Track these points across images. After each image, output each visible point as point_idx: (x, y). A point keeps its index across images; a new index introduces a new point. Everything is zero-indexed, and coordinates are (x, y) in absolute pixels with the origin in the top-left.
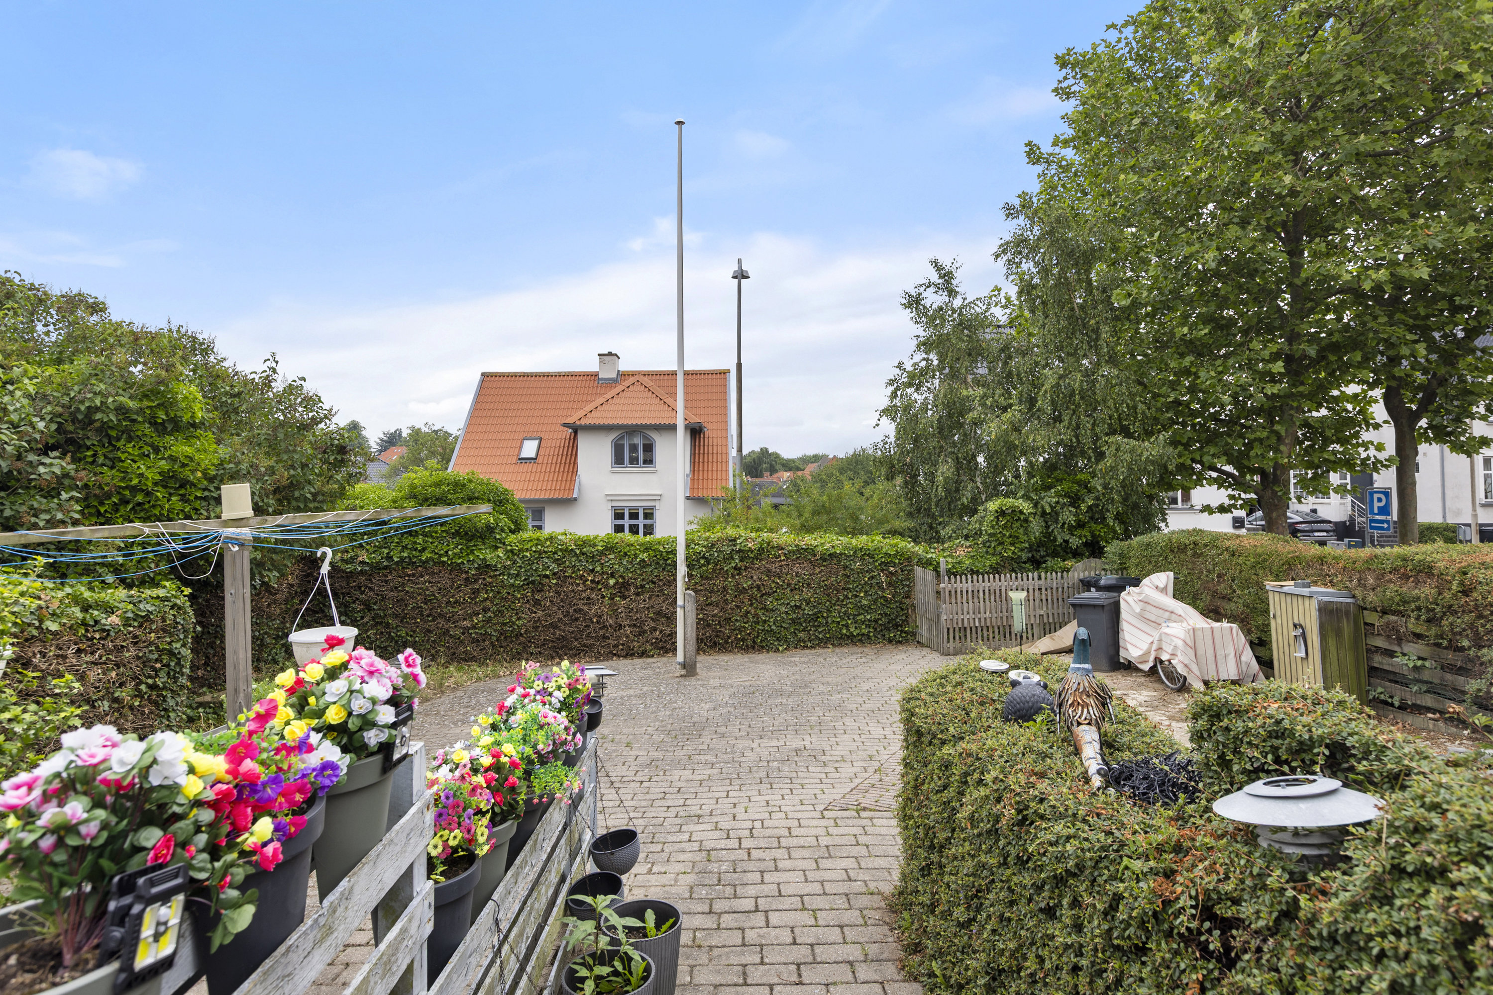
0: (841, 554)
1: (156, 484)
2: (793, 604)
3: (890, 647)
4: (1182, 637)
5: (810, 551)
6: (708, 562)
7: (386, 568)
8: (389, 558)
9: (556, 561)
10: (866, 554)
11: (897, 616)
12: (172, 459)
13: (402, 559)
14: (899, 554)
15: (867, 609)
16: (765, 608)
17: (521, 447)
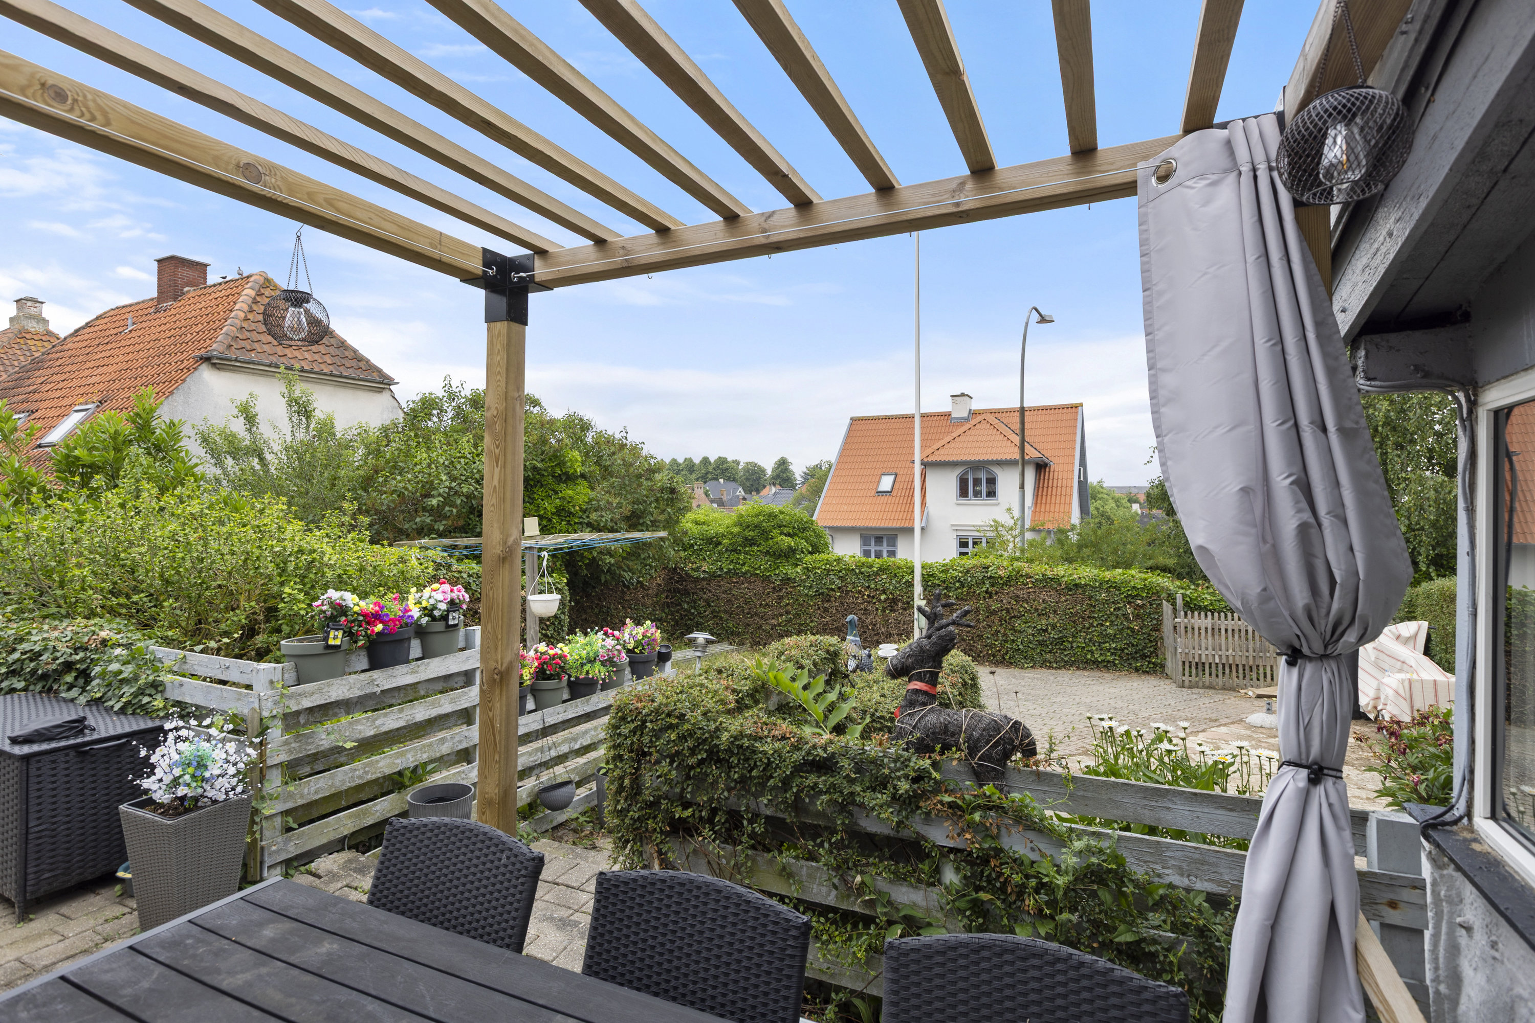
0: (1086, 585)
1: (553, 514)
2: (1039, 627)
3: (1135, 675)
4: (1394, 687)
5: (1056, 580)
6: (963, 586)
7: (719, 576)
8: (721, 569)
9: (840, 578)
10: (1113, 586)
11: (1145, 648)
12: (563, 498)
13: (729, 571)
14: (1148, 588)
15: (1113, 638)
16: (1013, 629)
17: (879, 482)
